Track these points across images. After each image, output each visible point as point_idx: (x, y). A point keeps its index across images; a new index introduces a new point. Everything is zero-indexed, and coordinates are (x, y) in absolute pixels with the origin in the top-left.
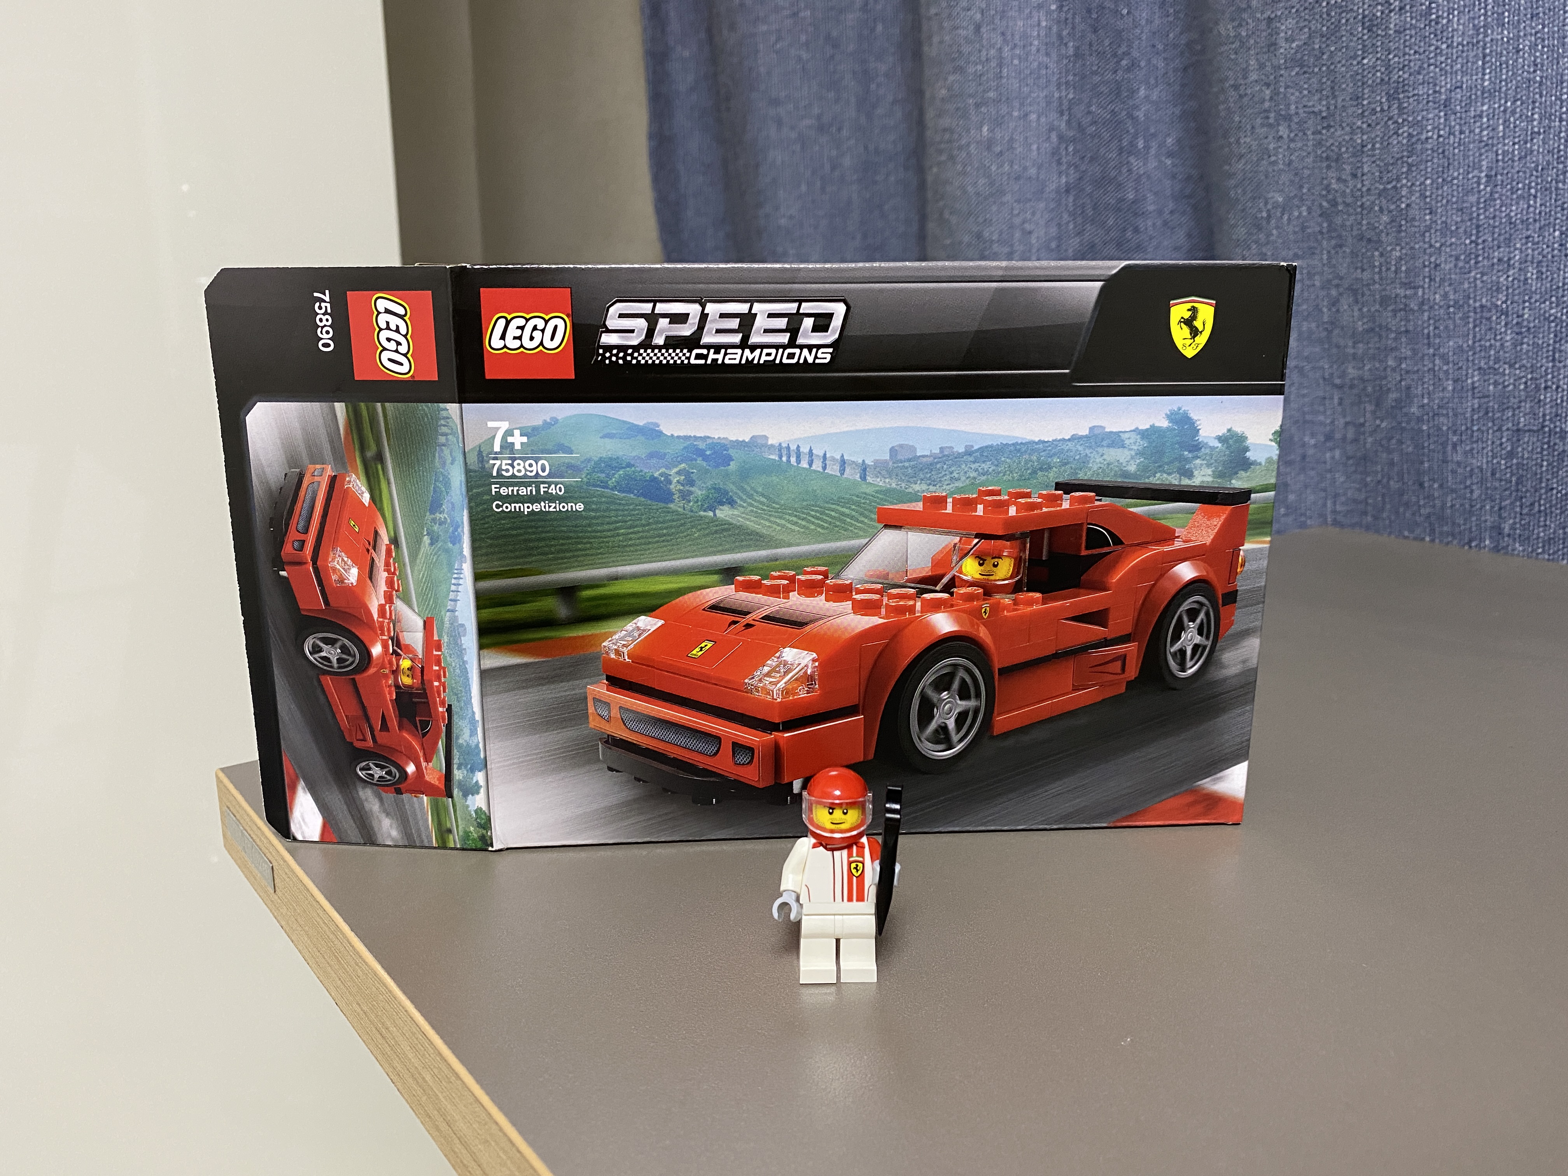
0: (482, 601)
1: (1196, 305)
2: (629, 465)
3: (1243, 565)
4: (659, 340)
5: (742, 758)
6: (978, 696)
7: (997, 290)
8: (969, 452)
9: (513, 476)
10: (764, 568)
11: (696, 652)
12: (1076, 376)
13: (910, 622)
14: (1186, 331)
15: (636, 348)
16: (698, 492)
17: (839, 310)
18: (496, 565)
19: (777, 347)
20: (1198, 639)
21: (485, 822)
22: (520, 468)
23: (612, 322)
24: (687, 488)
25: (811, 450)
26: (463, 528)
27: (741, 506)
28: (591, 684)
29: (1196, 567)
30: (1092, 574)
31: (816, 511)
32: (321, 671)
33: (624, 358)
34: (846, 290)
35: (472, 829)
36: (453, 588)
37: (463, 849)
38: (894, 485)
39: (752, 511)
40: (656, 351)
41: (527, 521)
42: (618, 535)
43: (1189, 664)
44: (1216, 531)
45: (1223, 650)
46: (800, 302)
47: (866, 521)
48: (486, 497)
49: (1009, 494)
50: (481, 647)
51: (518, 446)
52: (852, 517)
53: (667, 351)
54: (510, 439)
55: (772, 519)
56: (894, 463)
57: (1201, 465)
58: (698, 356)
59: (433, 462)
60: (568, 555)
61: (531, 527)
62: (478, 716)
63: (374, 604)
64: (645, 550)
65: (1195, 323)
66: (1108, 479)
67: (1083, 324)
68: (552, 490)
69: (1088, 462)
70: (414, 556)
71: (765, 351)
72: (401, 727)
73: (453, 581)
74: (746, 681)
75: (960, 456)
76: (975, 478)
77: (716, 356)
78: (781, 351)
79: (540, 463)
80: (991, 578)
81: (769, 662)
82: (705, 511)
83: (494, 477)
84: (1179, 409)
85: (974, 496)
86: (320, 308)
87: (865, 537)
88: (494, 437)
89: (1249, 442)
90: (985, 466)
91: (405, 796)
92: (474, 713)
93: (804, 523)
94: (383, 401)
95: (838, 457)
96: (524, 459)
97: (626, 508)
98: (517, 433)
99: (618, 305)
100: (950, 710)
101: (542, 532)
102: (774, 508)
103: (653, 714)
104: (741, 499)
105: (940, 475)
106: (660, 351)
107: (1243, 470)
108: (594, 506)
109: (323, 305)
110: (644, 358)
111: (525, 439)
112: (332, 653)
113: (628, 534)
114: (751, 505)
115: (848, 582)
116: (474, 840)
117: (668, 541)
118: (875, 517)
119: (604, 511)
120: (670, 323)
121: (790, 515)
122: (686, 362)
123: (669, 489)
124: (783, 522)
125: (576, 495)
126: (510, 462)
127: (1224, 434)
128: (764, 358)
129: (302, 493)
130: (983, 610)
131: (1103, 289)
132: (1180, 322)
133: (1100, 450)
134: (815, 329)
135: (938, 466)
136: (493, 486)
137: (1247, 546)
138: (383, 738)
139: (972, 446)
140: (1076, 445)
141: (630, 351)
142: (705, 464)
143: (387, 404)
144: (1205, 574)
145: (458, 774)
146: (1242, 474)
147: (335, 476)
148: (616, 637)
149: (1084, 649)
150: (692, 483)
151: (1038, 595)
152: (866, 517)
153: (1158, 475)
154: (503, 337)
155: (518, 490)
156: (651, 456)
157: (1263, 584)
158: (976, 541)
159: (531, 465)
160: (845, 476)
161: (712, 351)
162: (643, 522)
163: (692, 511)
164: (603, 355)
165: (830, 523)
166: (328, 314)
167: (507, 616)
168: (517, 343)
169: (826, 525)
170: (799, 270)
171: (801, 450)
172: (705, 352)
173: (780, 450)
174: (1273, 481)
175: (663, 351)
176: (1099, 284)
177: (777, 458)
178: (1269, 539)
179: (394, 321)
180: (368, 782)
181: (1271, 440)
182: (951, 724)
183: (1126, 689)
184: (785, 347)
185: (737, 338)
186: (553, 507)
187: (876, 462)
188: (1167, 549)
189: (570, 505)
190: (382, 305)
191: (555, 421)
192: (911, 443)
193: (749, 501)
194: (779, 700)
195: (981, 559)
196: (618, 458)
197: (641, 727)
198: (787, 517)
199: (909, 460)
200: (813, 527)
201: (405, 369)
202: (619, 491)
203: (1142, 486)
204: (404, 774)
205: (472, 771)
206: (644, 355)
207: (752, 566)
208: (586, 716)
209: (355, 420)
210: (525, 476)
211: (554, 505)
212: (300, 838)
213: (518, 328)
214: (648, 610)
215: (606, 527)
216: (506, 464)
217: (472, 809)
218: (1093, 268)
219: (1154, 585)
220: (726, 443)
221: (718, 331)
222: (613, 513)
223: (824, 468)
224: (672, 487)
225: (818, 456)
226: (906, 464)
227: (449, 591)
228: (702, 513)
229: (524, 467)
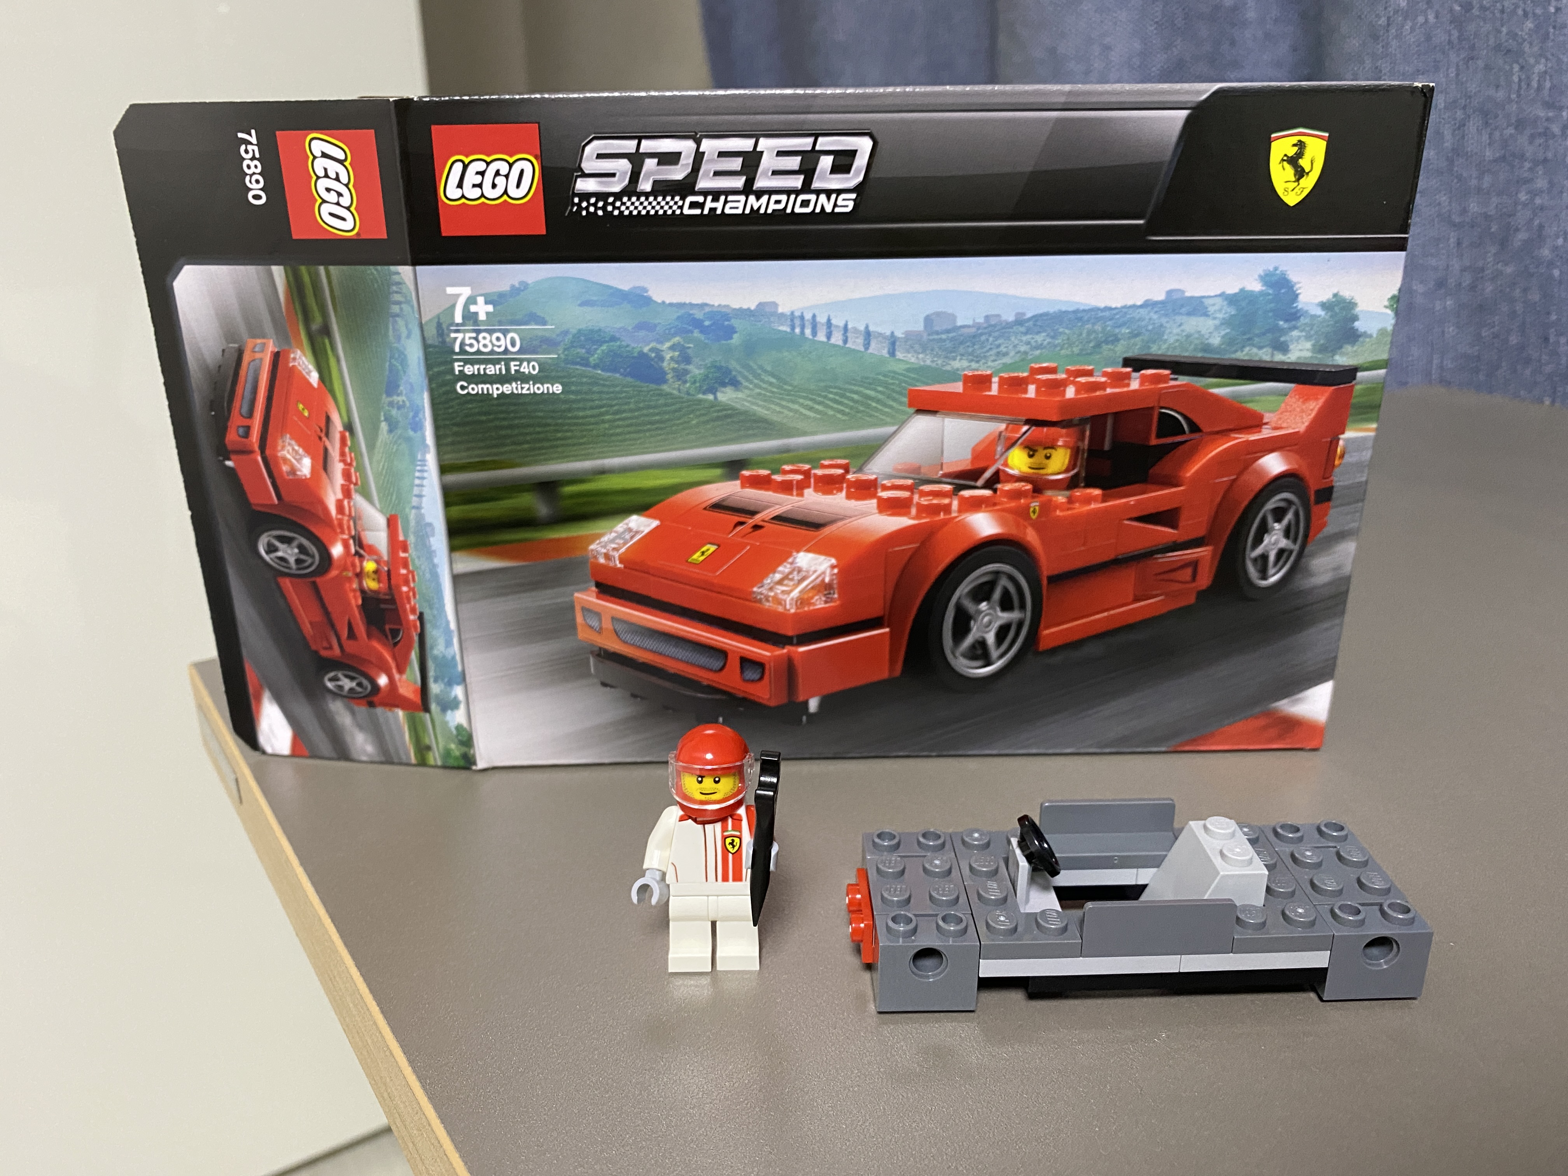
0: (450, 496)
1: (1303, 138)
2: (613, 339)
3: (1342, 456)
4: (646, 186)
5: (751, 674)
6: (1023, 607)
7: (1058, 121)
8: (1019, 321)
9: (479, 352)
10: (774, 460)
11: (697, 557)
12: (1152, 227)
13: (945, 523)
14: (1290, 171)
15: (618, 196)
16: (696, 371)
17: (864, 145)
18: (463, 457)
19: (788, 192)
20: (1284, 543)
21: (466, 739)
22: (486, 343)
23: (589, 164)
24: (683, 366)
25: (829, 320)
26: (424, 412)
27: (747, 388)
28: (578, 591)
29: (1287, 459)
30: (1162, 468)
31: (836, 394)
32: (277, 573)
33: (604, 208)
34: (873, 122)
35: (453, 746)
36: (417, 482)
37: (444, 767)
38: (928, 362)
39: (760, 394)
40: (643, 199)
41: (498, 405)
42: (603, 422)
43: (1271, 571)
44: (1313, 415)
45: (1313, 555)
46: (816, 136)
47: (894, 404)
48: (448, 377)
49: (1068, 372)
50: (452, 549)
51: (482, 317)
52: (878, 401)
53: (655, 199)
54: (473, 309)
55: (784, 403)
56: (929, 335)
57: (1299, 337)
58: (693, 205)
59: (386, 335)
60: (546, 444)
61: (502, 412)
62: (453, 626)
63: (331, 498)
64: (635, 439)
65: (1301, 162)
66: (1186, 354)
67: (1162, 163)
68: (525, 369)
69: (1164, 332)
70: (371, 447)
71: (774, 197)
72: (369, 635)
73: (417, 474)
74: (755, 589)
75: (1009, 325)
76: (1026, 353)
77: (714, 205)
78: (793, 197)
79: (510, 336)
80: (1042, 472)
81: (781, 568)
82: (704, 393)
83: (457, 354)
84: (1276, 269)
85: (1025, 374)
86: (247, 152)
87: (893, 424)
88: (453, 306)
89: (1358, 310)
90: (1039, 338)
91: (379, 710)
92: (448, 623)
93: (820, 408)
94: (326, 263)
95: (862, 328)
96: (491, 332)
97: (611, 390)
98: (481, 300)
99: (596, 143)
100: (990, 622)
101: (516, 418)
102: (785, 390)
103: (649, 625)
104: (747, 379)
105: (985, 349)
106: (647, 199)
107: (1348, 343)
108: (573, 388)
109: (250, 147)
110: (627, 208)
111: (490, 308)
112: (289, 553)
113: (615, 420)
114: (757, 386)
115: (873, 477)
116: (456, 758)
117: (661, 429)
118: (905, 400)
119: (586, 393)
120: (659, 164)
121: (805, 398)
122: (678, 212)
123: (661, 368)
124: (796, 407)
125: (553, 374)
126: (474, 335)
127: (1328, 300)
128: (772, 207)
129: (242, 373)
130: (1032, 509)
131: (1188, 120)
132: (1283, 160)
133: (1178, 319)
134: (835, 169)
135: (983, 338)
136: (456, 364)
137: (1349, 434)
138: (351, 647)
139: (1024, 314)
140: (1149, 312)
141: (611, 200)
142: (702, 337)
143: (331, 268)
144: (1296, 466)
145: (435, 688)
146: (1348, 348)
147: (278, 353)
148: (605, 539)
149: (1149, 555)
150: (687, 359)
151: (1097, 492)
152: (894, 400)
153: (1247, 349)
154: (460, 185)
155: (485, 369)
156: (640, 327)
157: (1364, 479)
158: (1025, 428)
159: (498, 339)
160: (870, 351)
161: (710, 198)
162: (632, 406)
163: (688, 394)
164: (579, 205)
165: (851, 408)
166: (256, 159)
167: (479, 514)
168: (477, 192)
169: (847, 410)
170: (815, 96)
171: (818, 319)
172: (700, 199)
173: (792, 320)
174: (1385, 356)
175: (651, 199)
176: (1184, 113)
177: (789, 330)
178: (1374, 426)
179: (334, 168)
180: (338, 694)
181: (1386, 307)
182: (991, 638)
183: (1197, 598)
184: (797, 193)
185: (739, 182)
186: (526, 389)
187: (908, 334)
188: (1253, 437)
189: (546, 386)
190: (318, 147)
191: (524, 286)
192: (950, 311)
193: (756, 381)
194: (793, 611)
195: (1031, 449)
196: (600, 330)
197: (637, 640)
198: (801, 401)
199: (948, 331)
200: (831, 413)
201: (348, 225)
202: (603, 370)
203: (1227, 363)
204: (376, 688)
205: (450, 684)
206: (628, 204)
207: (760, 458)
208: (573, 627)
209: (296, 287)
210: (492, 352)
211: (527, 386)
212: (269, 750)
213: (478, 173)
214: (641, 509)
215: (589, 413)
216: (470, 338)
217: (452, 725)
218: (1177, 92)
219: (1234, 480)
220: (728, 311)
221: (717, 174)
222: (595, 396)
223: (845, 341)
224: (665, 364)
225: (837, 327)
226: (944, 336)
227: (412, 485)
228: (701, 396)
229: (491, 341)
